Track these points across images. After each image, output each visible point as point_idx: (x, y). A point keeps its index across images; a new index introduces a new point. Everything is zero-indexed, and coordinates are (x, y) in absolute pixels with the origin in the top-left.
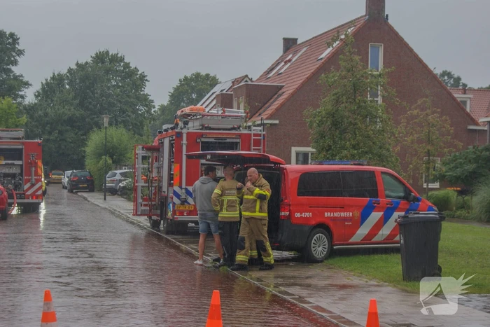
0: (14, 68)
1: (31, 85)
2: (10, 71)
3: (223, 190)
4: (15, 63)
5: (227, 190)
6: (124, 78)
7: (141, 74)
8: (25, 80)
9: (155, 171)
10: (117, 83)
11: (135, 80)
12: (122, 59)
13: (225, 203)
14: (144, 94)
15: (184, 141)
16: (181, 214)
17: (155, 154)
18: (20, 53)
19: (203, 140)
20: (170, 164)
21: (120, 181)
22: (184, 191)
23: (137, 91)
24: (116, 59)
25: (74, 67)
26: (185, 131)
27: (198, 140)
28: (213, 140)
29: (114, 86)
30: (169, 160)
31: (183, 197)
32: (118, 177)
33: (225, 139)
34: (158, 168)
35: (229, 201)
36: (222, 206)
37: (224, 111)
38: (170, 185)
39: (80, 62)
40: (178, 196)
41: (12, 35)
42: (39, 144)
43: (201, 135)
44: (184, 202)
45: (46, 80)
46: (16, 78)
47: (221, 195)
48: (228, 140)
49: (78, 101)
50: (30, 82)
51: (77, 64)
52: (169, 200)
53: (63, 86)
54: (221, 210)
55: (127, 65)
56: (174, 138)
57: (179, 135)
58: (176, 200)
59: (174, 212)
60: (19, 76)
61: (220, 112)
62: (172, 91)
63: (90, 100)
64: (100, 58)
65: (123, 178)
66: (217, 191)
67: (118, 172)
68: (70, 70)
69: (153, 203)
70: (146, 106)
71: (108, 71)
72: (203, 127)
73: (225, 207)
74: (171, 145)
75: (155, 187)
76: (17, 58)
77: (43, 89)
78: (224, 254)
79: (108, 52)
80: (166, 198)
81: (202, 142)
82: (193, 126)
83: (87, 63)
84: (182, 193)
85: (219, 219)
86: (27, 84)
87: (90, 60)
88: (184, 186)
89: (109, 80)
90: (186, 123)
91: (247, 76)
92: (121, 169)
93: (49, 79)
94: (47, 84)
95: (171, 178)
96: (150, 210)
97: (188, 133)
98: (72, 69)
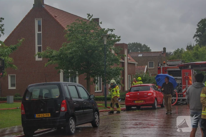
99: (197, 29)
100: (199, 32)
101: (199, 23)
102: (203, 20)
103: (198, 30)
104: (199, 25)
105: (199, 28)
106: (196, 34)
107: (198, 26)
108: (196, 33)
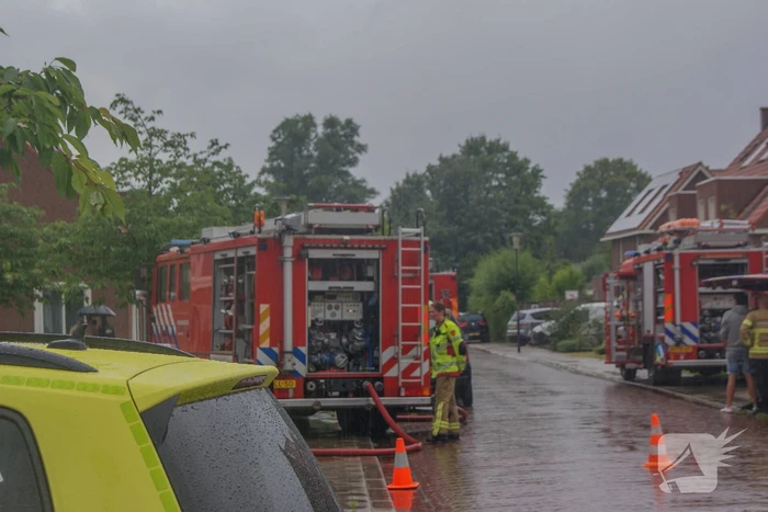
0: (352, 170)
1: (378, 193)
2: (347, 174)
3: (755, 321)
4: (353, 162)
5: (759, 320)
6: (508, 175)
7: (534, 168)
8: (369, 186)
9: (631, 305)
10: (500, 184)
11: (524, 177)
12: (505, 148)
13: (757, 336)
14: (538, 197)
15: (677, 264)
16: (677, 357)
17: (631, 283)
18: (362, 148)
19: (701, 262)
20: (656, 294)
21: (533, 325)
22: (678, 328)
23: (528, 191)
24: (497, 148)
25: (436, 163)
26: (676, 252)
27: (695, 263)
28: (712, 262)
29: (496, 187)
30: (655, 290)
31: (678, 335)
32: (528, 320)
33: (729, 259)
34: (636, 301)
35: (762, 334)
36: (753, 340)
37: (722, 224)
38: (657, 322)
39: (444, 156)
40: (671, 335)
41: (349, 122)
42: (453, 278)
43: (697, 257)
44: (679, 343)
45: (397, 184)
46: (357, 184)
47: (752, 327)
48: (732, 261)
49: (444, 213)
50: (377, 190)
51: (441, 159)
52: (657, 341)
53: (422, 191)
54: (752, 345)
55: (513, 156)
56: (662, 261)
57: (669, 258)
58: (669, 341)
59: (667, 356)
60: (360, 181)
61: (716, 225)
62: (570, 188)
63: (462, 210)
64: (473, 147)
65: (535, 321)
66: (747, 322)
67: (528, 312)
68: (430, 168)
69: (632, 347)
70: (543, 214)
71: (486, 166)
72: (700, 246)
73: (757, 341)
74: (657, 272)
75: (633, 326)
76: (357, 155)
77: (393, 197)
78: (758, 399)
79: (483, 139)
80: (653, 338)
81: (700, 266)
82: (688, 244)
83: (454, 156)
84: (676, 331)
85: (751, 356)
86: (372, 192)
87: (457, 151)
88: (678, 321)
89: (488, 180)
90: (678, 242)
91: (700, 164)
92: (529, 308)
93: (401, 183)
94: (398, 190)
95: (658, 311)
96: (628, 356)
97: (681, 255)
98: (433, 167)
99: (269, 148)
100: (276, 160)
101: (275, 131)
102: (287, 120)
103: (271, 154)
104: (277, 135)
105: (276, 148)
106: (268, 165)
107: (274, 139)
108: (266, 161)
